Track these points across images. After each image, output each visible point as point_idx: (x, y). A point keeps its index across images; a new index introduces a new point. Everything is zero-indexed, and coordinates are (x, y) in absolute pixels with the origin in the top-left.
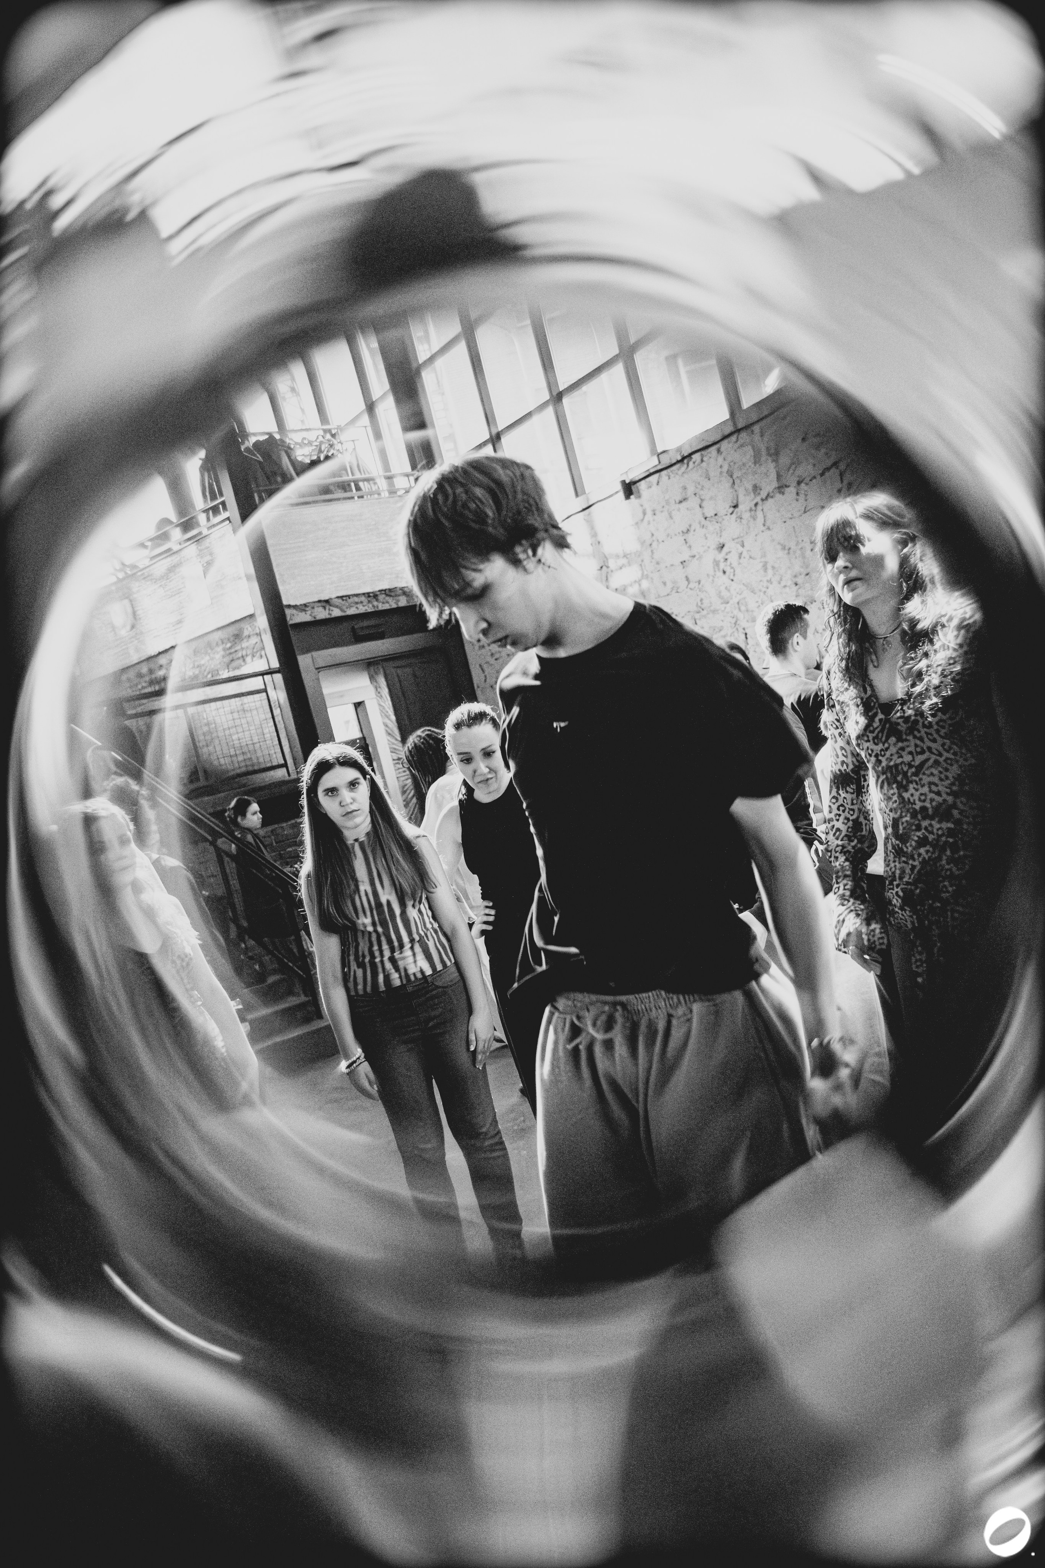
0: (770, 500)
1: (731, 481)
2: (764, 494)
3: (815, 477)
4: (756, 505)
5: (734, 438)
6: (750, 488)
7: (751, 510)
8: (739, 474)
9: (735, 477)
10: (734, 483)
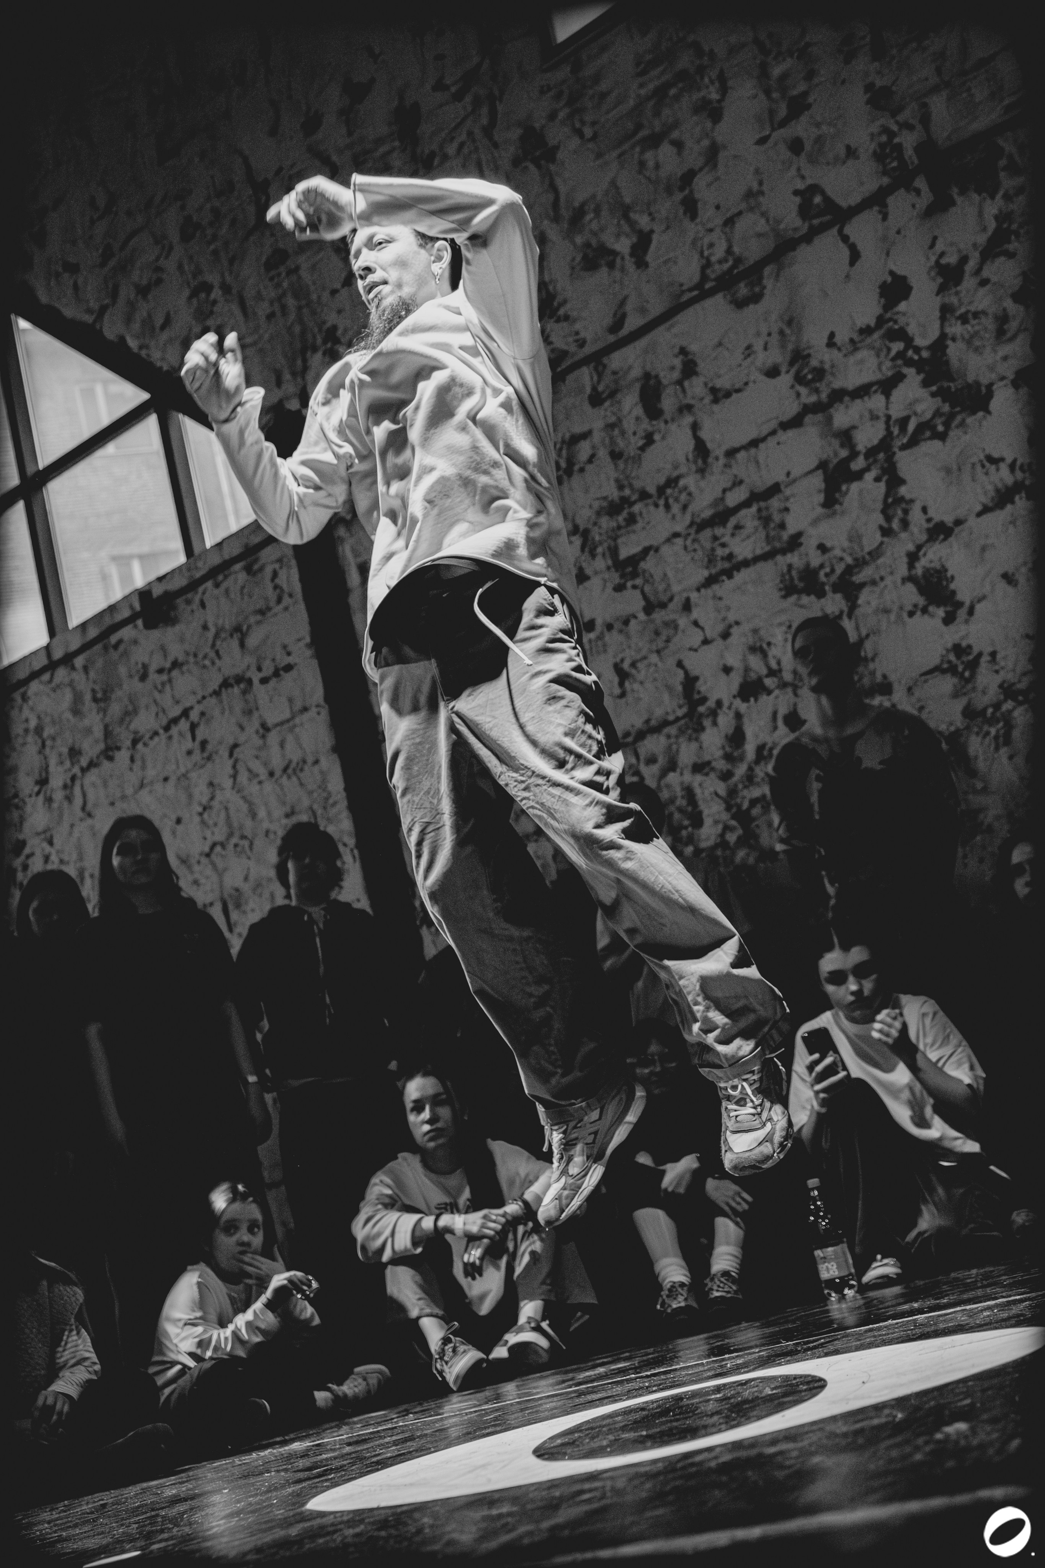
0: (94, 771)
1: (39, 742)
2: (84, 762)
3: (156, 733)
4: (73, 778)
5: (46, 677)
6: (65, 750)
7: (65, 787)
8: (52, 731)
9: (45, 734)
10: (44, 745)
